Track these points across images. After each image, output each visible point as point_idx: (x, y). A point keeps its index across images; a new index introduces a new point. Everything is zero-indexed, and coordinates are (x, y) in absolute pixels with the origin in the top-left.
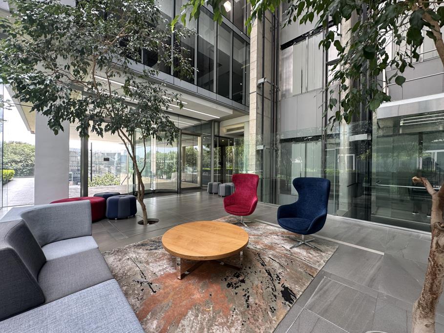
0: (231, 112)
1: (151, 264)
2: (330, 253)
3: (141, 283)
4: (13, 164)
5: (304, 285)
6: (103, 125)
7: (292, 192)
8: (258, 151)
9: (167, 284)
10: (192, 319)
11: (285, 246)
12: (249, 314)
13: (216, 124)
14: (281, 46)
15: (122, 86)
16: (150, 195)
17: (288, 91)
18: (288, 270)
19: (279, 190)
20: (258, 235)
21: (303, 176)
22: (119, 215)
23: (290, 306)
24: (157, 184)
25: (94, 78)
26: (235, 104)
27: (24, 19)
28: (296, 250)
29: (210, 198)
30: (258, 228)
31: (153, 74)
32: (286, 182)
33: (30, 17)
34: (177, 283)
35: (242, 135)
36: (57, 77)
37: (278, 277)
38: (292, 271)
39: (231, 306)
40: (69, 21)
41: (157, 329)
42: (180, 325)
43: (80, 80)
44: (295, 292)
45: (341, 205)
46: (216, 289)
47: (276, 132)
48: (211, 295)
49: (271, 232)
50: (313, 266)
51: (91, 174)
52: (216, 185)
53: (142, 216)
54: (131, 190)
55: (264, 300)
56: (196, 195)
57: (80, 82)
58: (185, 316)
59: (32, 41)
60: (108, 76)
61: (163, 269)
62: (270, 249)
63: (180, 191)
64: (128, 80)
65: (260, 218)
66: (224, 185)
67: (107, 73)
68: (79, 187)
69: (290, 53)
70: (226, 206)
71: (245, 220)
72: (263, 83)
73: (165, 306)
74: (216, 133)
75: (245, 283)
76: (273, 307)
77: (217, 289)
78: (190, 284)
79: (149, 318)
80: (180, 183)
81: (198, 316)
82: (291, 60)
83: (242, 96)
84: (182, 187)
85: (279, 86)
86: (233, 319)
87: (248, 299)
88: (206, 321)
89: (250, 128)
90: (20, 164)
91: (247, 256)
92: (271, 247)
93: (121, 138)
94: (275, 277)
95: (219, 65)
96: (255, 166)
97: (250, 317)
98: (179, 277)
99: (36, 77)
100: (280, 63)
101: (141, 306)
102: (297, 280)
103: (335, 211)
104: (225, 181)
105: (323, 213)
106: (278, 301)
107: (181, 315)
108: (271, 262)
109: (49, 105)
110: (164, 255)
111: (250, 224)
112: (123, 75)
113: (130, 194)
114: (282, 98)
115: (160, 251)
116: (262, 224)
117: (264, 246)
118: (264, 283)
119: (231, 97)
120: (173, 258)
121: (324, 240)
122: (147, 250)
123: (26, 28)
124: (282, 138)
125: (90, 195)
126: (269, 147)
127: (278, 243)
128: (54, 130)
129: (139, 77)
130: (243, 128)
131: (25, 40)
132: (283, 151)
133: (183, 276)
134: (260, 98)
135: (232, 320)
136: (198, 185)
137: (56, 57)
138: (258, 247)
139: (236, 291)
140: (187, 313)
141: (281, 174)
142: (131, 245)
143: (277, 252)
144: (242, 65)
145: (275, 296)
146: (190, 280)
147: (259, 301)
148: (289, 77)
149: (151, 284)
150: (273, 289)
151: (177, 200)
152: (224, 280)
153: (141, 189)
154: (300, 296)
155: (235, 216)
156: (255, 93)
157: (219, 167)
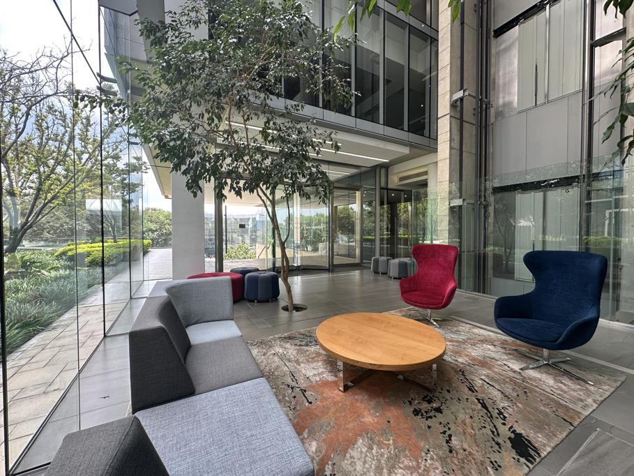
0: (405, 150)
1: (302, 365)
2: (607, 389)
3: (292, 388)
4: (150, 233)
5: (555, 436)
6: (242, 183)
7: (517, 276)
8: (452, 209)
9: (325, 395)
10: (364, 450)
11: (510, 365)
12: (454, 463)
13: (383, 171)
14: (495, 31)
15: (260, 131)
16: (295, 272)
17: (508, 105)
18: (520, 405)
19: (490, 272)
20: (457, 342)
21: (539, 248)
22: (260, 296)
23: (528, 466)
24: (302, 258)
25: (230, 125)
26: (414, 138)
27: (163, 66)
28: (532, 373)
29: (376, 280)
30: (457, 331)
31: (297, 110)
32: (504, 258)
33: (168, 62)
34: (338, 395)
35: (424, 184)
36: (194, 129)
37: (500, 413)
38: (528, 409)
39: (422, 444)
40: (205, 59)
41: (318, 454)
42: (348, 455)
43: (215, 129)
44: (536, 445)
45: (626, 301)
46: (395, 414)
47: (485, 176)
48: (389, 422)
49: (482, 338)
50: (571, 406)
51: (226, 244)
52: (384, 261)
53: (287, 300)
54: (270, 266)
55: (477, 446)
56: (354, 275)
57: (216, 132)
58: (354, 445)
59: (169, 91)
60: (245, 121)
61: (319, 374)
62: (482, 366)
63: (332, 268)
64: (268, 122)
65: (458, 314)
66: (396, 261)
67: (243, 116)
68: (214, 259)
69: (511, 41)
70: (403, 293)
71: (433, 315)
72: (462, 99)
73: (325, 424)
74: (383, 184)
75: (441, 413)
76: (496, 462)
77: (397, 414)
78: (357, 400)
79: (306, 436)
80: (333, 257)
81: (372, 449)
82: (515, 52)
83: (424, 123)
84: (334, 263)
85: (491, 100)
86: (428, 465)
87: (450, 440)
88: (385, 458)
89: (439, 173)
90: (156, 233)
91: (442, 372)
92: (484, 363)
93: (261, 197)
94: (495, 413)
95: (387, 82)
96: (447, 232)
97: (455, 468)
98: (341, 389)
99: (175, 131)
100: (493, 60)
101: (295, 418)
102: (540, 426)
103: (613, 314)
104: (397, 254)
105: (590, 315)
106: (503, 452)
107: (348, 441)
108: (486, 387)
109: (188, 163)
110: (318, 354)
111: (443, 322)
112: (262, 116)
113: (269, 270)
114: (496, 117)
115: (313, 349)
116: (464, 325)
117: (471, 360)
118: (476, 419)
119: (406, 127)
120: (331, 360)
121: (591, 362)
122: (296, 345)
123: (163, 77)
124: (497, 185)
125: (226, 270)
126: (472, 201)
127: (497, 358)
128: (193, 192)
129: (280, 116)
130: (426, 173)
131: (163, 90)
132: (497, 206)
133: (346, 388)
134: (456, 123)
135: (425, 466)
136: (357, 261)
137: (191, 106)
138: (460, 360)
139: (429, 422)
140: (356, 441)
141: (495, 244)
142: (277, 336)
143: (496, 373)
144: (425, 76)
145: (498, 444)
146: (357, 394)
147: (470, 447)
148: (510, 82)
149: (305, 391)
150: (493, 432)
151: (329, 280)
152: (408, 403)
153: (285, 264)
154: (548, 453)
155: (416, 308)
156: (448, 116)
157: (388, 235)
